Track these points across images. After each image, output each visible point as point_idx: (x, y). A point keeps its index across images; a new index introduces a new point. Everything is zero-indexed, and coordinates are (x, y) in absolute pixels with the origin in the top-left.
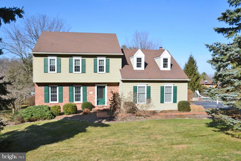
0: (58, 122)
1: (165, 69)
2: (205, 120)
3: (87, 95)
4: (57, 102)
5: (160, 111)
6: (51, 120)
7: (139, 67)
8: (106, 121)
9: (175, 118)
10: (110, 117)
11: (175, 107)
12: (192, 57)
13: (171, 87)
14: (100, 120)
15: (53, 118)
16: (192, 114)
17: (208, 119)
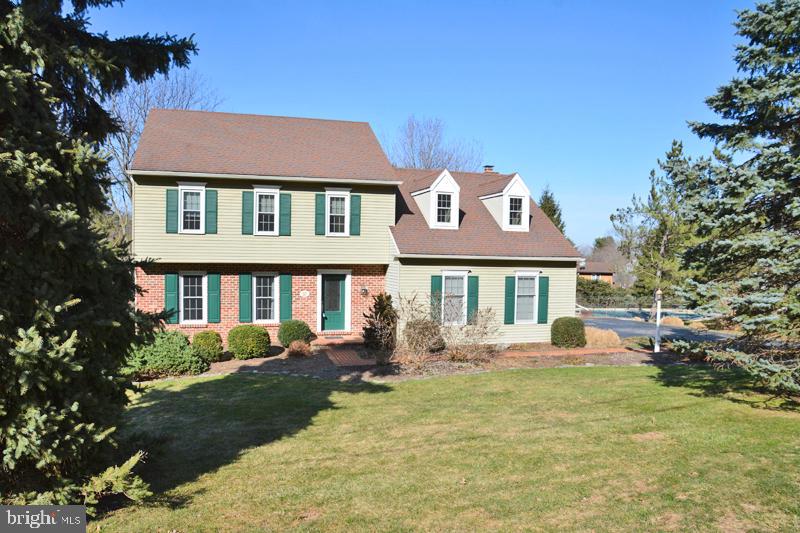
0: (226, 380)
1: (515, 228)
2: (635, 367)
3: (294, 299)
4: (204, 321)
5: (506, 347)
6: (203, 375)
7: (443, 221)
8: (371, 376)
9: (557, 364)
10: (380, 364)
11: (544, 334)
12: (549, 195)
13: (533, 279)
14: (354, 374)
15: (207, 370)
16: (599, 354)
17: (645, 365)
